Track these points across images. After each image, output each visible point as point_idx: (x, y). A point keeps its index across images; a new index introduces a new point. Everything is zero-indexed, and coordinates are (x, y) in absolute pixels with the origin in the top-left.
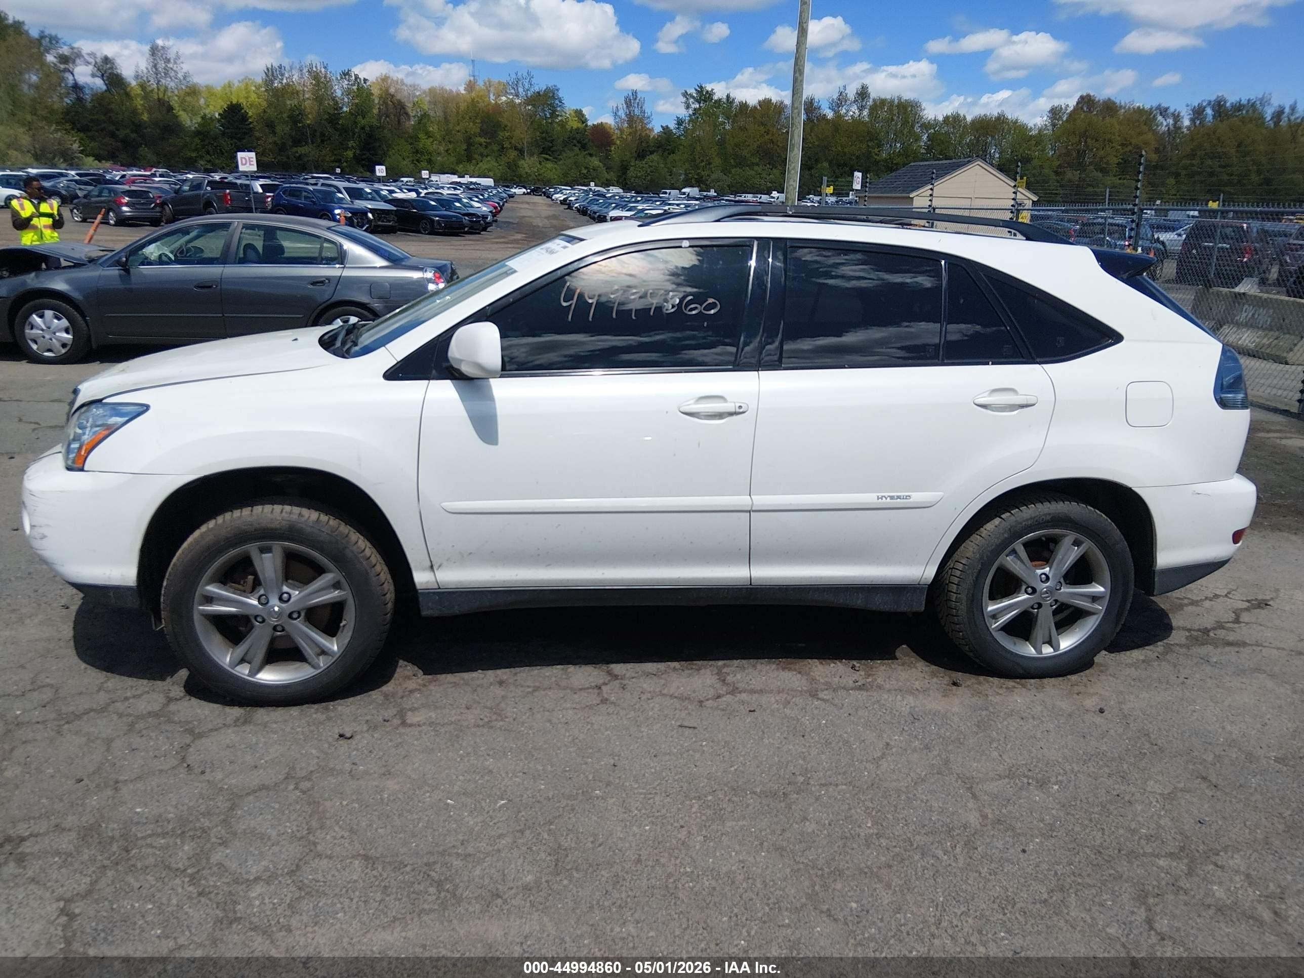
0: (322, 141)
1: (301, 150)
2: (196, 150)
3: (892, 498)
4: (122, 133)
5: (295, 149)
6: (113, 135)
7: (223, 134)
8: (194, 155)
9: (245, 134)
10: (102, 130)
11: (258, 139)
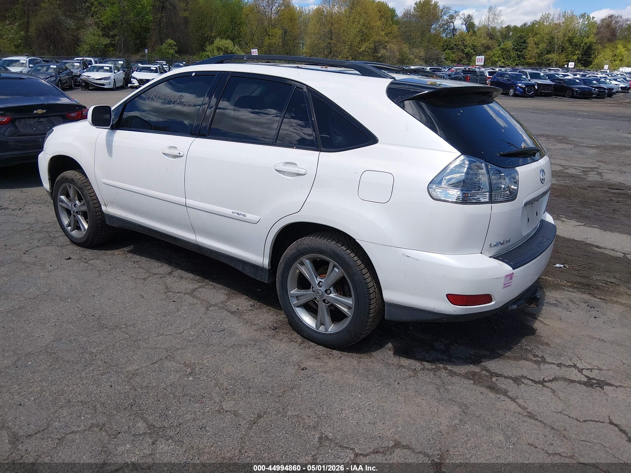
0: (562, 51)
1: (549, 56)
2: (499, 57)
3: (238, 214)
4: (466, 50)
5: (546, 56)
6: (463, 51)
7: (513, 49)
8: (497, 59)
9: (524, 48)
10: (458, 49)
11: (529, 51)
